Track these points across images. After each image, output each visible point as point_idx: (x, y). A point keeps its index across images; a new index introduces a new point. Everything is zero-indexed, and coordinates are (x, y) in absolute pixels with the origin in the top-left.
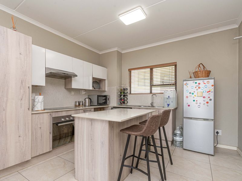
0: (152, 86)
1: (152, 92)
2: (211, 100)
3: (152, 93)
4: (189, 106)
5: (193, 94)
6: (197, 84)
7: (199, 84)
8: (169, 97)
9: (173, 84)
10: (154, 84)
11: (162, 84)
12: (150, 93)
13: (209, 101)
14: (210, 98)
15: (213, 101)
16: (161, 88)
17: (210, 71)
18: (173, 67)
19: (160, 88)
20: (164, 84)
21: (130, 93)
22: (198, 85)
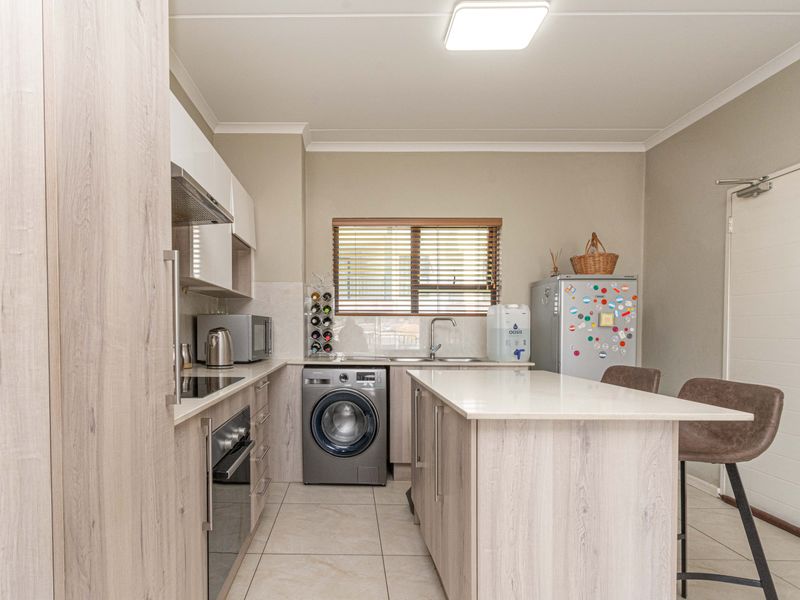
0: (416, 288)
1: (420, 308)
2: (629, 336)
3: (417, 311)
4: (577, 353)
5: (588, 319)
6: (599, 291)
7: (604, 291)
8: (516, 327)
9: (483, 287)
10: (421, 283)
11: (451, 283)
12: (412, 311)
13: (627, 341)
14: (628, 333)
15: (634, 338)
16: (452, 298)
17: (617, 257)
18: (482, 232)
19: (447, 298)
20: (457, 283)
21: (337, 311)
22: (602, 294)
